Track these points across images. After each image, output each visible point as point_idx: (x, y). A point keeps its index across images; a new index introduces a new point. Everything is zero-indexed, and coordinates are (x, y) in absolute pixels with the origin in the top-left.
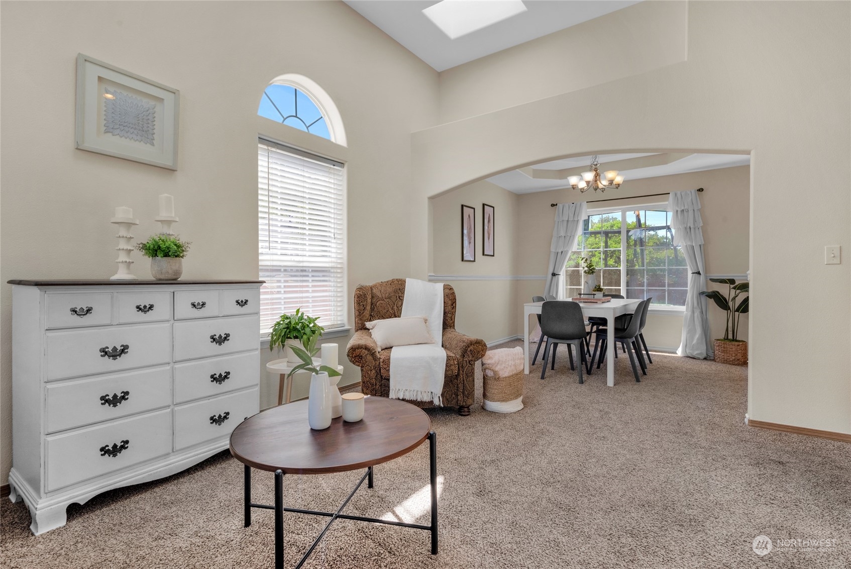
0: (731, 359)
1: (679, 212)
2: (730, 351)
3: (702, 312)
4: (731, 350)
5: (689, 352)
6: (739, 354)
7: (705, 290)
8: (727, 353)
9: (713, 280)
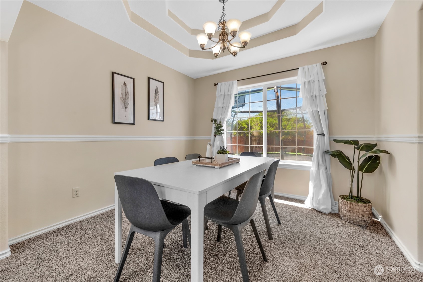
0: (358, 220)
1: (306, 83)
2: (356, 212)
3: (326, 169)
4: (357, 210)
5: (316, 206)
6: (365, 216)
7: (329, 149)
8: (353, 213)
9: (336, 141)
